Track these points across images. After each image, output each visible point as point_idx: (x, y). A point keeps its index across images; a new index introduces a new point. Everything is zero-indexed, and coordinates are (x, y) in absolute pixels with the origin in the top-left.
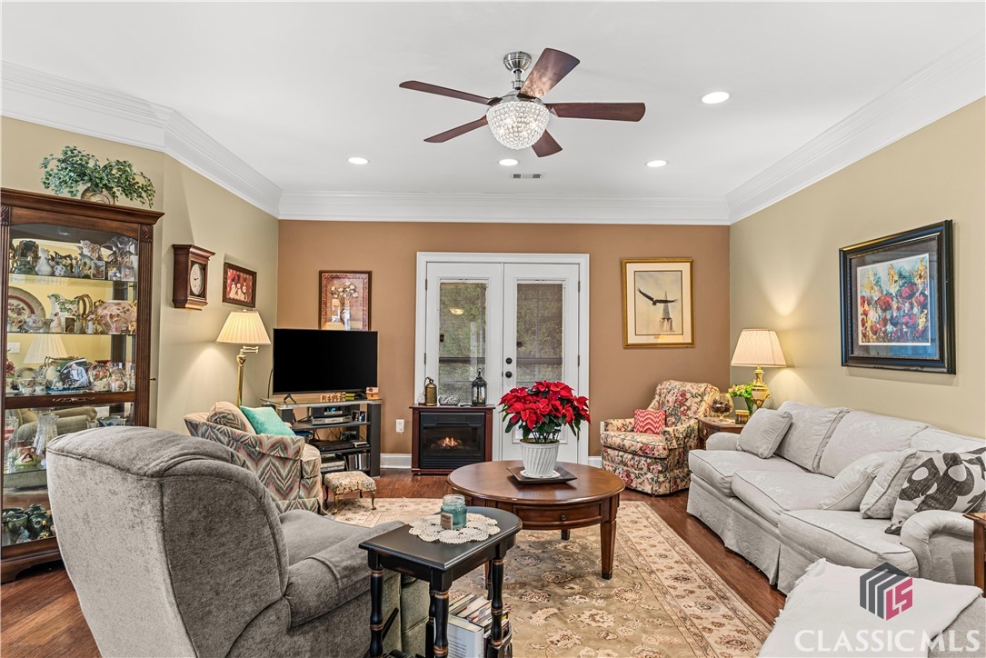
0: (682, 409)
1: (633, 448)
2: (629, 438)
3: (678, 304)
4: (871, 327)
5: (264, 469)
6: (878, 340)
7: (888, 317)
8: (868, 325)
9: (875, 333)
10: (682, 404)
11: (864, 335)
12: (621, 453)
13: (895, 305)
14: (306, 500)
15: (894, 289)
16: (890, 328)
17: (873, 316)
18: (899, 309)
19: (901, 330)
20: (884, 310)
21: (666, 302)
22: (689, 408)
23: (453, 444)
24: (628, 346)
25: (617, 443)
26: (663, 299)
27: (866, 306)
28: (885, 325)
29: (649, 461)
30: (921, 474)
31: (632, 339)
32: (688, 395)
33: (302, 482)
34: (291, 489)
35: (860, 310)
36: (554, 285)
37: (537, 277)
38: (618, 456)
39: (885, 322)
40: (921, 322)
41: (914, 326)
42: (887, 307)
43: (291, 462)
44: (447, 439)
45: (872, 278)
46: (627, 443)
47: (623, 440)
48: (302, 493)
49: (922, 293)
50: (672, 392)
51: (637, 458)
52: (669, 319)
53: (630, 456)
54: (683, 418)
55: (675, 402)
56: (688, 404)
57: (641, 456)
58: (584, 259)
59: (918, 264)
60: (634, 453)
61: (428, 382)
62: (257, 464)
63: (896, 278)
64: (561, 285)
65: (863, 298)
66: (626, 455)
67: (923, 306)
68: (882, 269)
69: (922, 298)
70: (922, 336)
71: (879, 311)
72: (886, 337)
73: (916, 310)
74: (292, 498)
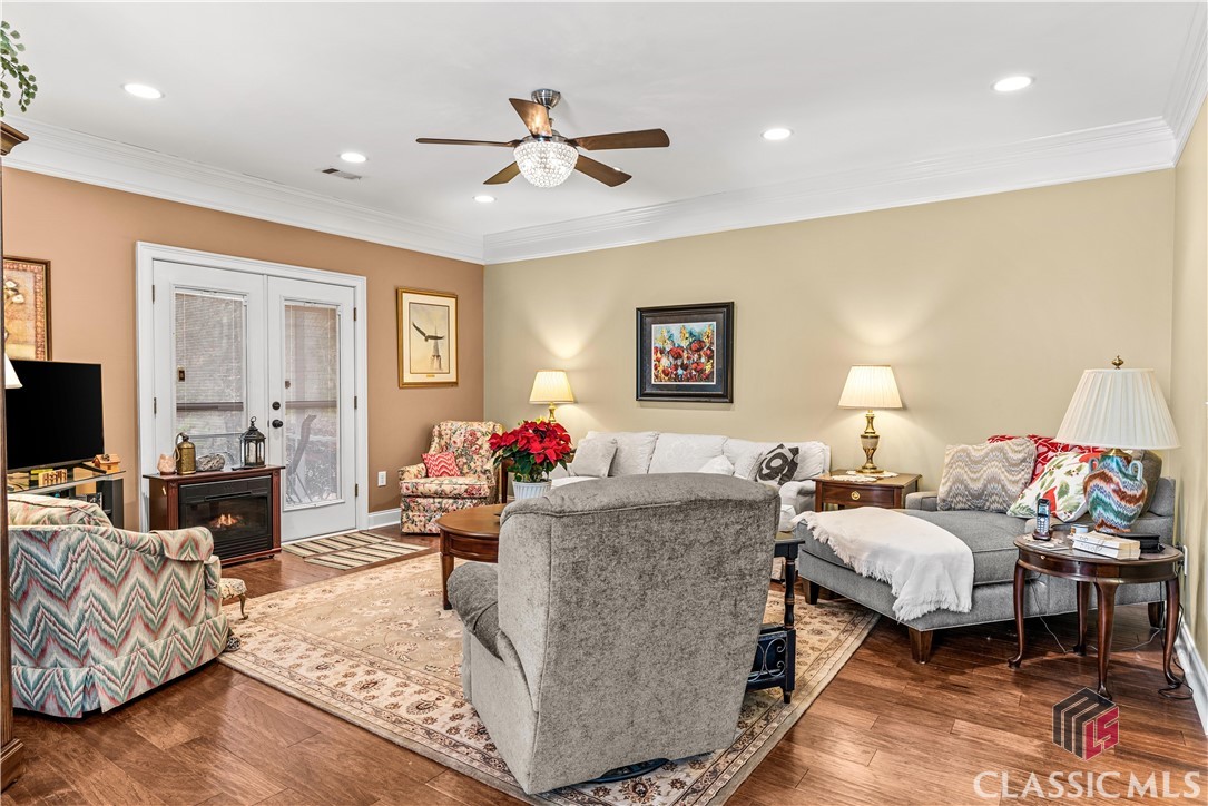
0: (474, 448)
1: (456, 492)
2: (446, 482)
3: (445, 341)
4: (664, 371)
5: (165, 586)
6: (669, 380)
7: (679, 364)
8: (661, 369)
9: (667, 375)
10: (472, 444)
11: (656, 377)
12: (437, 500)
13: (685, 355)
14: (216, 619)
15: (685, 344)
16: (680, 371)
17: (666, 362)
18: (688, 358)
19: (691, 373)
20: (676, 359)
21: (436, 338)
22: (481, 447)
23: (230, 523)
24: (403, 385)
25: (433, 491)
26: (434, 335)
27: (659, 355)
28: (676, 369)
29: (475, 501)
30: (777, 463)
31: (408, 378)
32: (479, 434)
33: (209, 594)
34: (198, 607)
35: (654, 357)
36: (327, 309)
37: (309, 298)
38: (434, 503)
39: (676, 367)
40: (708, 368)
41: (701, 371)
42: (678, 356)
43: (198, 566)
44: (223, 517)
45: (665, 334)
46: (447, 488)
47: (440, 485)
48: (210, 611)
49: (709, 348)
50: (458, 432)
51: (460, 501)
52: (438, 356)
53: (451, 501)
54: (475, 457)
55: (465, 442)
56: (479, 442)
57: (465, 498)
58: (360, 282)
59: (706, 328)
60: (456, 497)
61: (180, 440)
62: (156, 581)
63: (687, 335)
64: (334, 310)
65: (656, 348)
66: (445, 501)
67: (710, 357)
68: (675, 328)
69: (709, 352)
70: (708, 378)
71: (671, 359)
72: (677, 378)
73: (703, 360)
74: (199, 621)
